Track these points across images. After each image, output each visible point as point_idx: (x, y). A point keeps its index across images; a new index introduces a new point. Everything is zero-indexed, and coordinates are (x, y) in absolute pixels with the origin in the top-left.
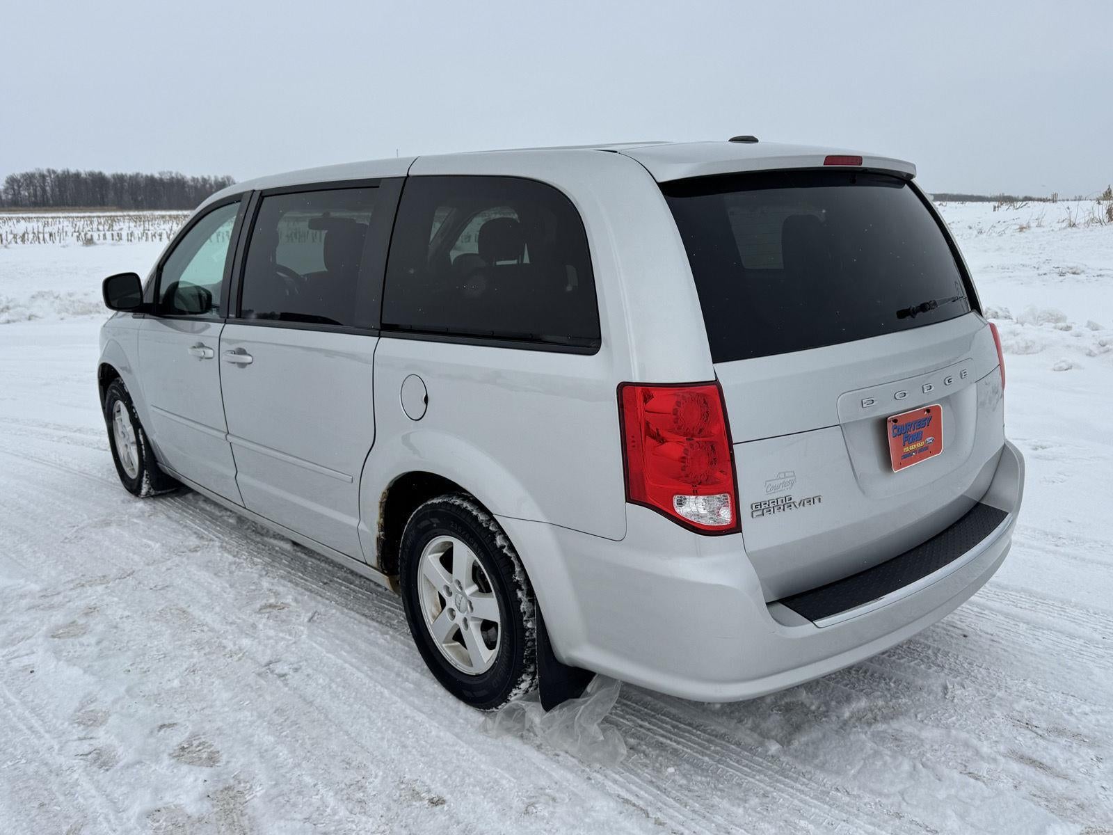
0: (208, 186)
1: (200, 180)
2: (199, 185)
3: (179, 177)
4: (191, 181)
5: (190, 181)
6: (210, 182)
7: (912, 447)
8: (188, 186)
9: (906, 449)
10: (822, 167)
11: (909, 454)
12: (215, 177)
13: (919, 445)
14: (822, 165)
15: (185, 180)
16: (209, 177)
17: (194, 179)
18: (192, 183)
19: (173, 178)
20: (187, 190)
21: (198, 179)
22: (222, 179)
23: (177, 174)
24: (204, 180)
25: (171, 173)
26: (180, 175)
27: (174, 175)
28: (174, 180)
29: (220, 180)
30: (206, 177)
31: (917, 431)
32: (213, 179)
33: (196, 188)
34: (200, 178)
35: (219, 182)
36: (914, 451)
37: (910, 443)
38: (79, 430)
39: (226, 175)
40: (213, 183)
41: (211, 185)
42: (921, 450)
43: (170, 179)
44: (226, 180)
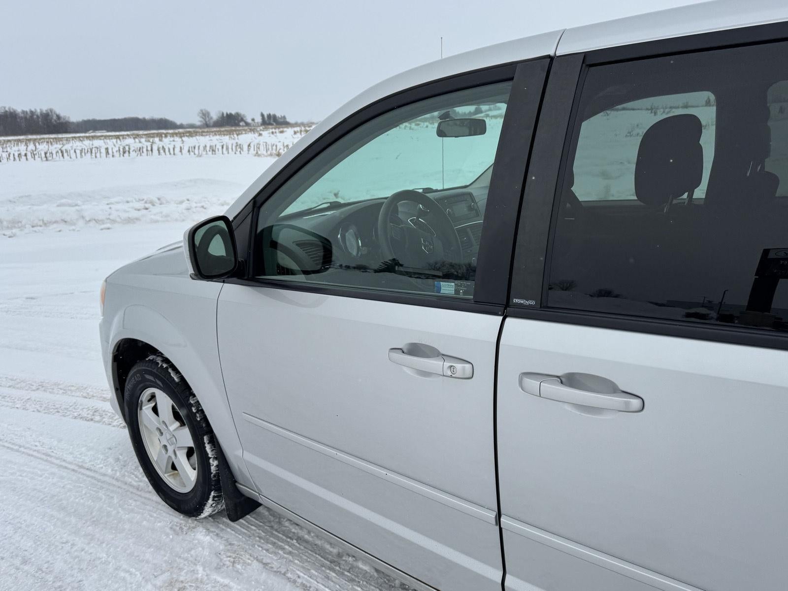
0: (35, 117)
1: (29, 113)
2: (28, 117)
3: (12, 111)
4: (22, 113)
5: (20, 114)
6: (37, 113)
8: (19, 117)
12: (41, 109)
15: (17, 112)
16: (35, 109)
17: (23, 112)
18: (22, 115)
19: (6, 111)
20: (18, 120)
21: (27, 112)
22: (46, 111)
23: (9, 108)
24: (31, 112)
25: (5, 108)
26: (13, 109)
27: (7, 109)
28: (8, 113)
29: (44, 112)
30: (33, 110)
32: (39, 111)
33: (26, 118)
34: (28, 111)
35: (44, 113)
38: (41, 387)
39: (49, 108)
40: (39, 114)
41: (38, 116)
43: (4, 113)
44: (49, 111)
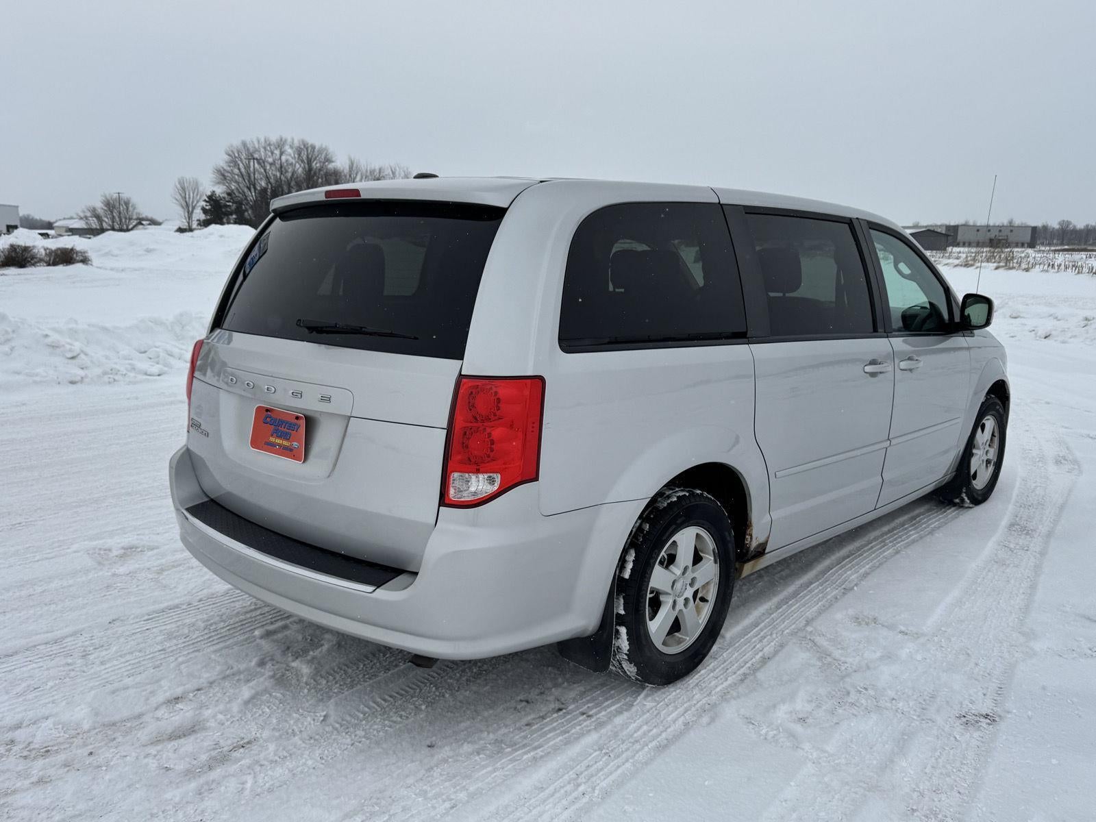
7: (278, 441)
9: (272, 439)
10: (323, 201)
11: (274, 445)
13: (285, 443)
14: (325, 199)
31: (288, 431)
36: (279, 445)
37: (278, 437)
42: (286, 448)
